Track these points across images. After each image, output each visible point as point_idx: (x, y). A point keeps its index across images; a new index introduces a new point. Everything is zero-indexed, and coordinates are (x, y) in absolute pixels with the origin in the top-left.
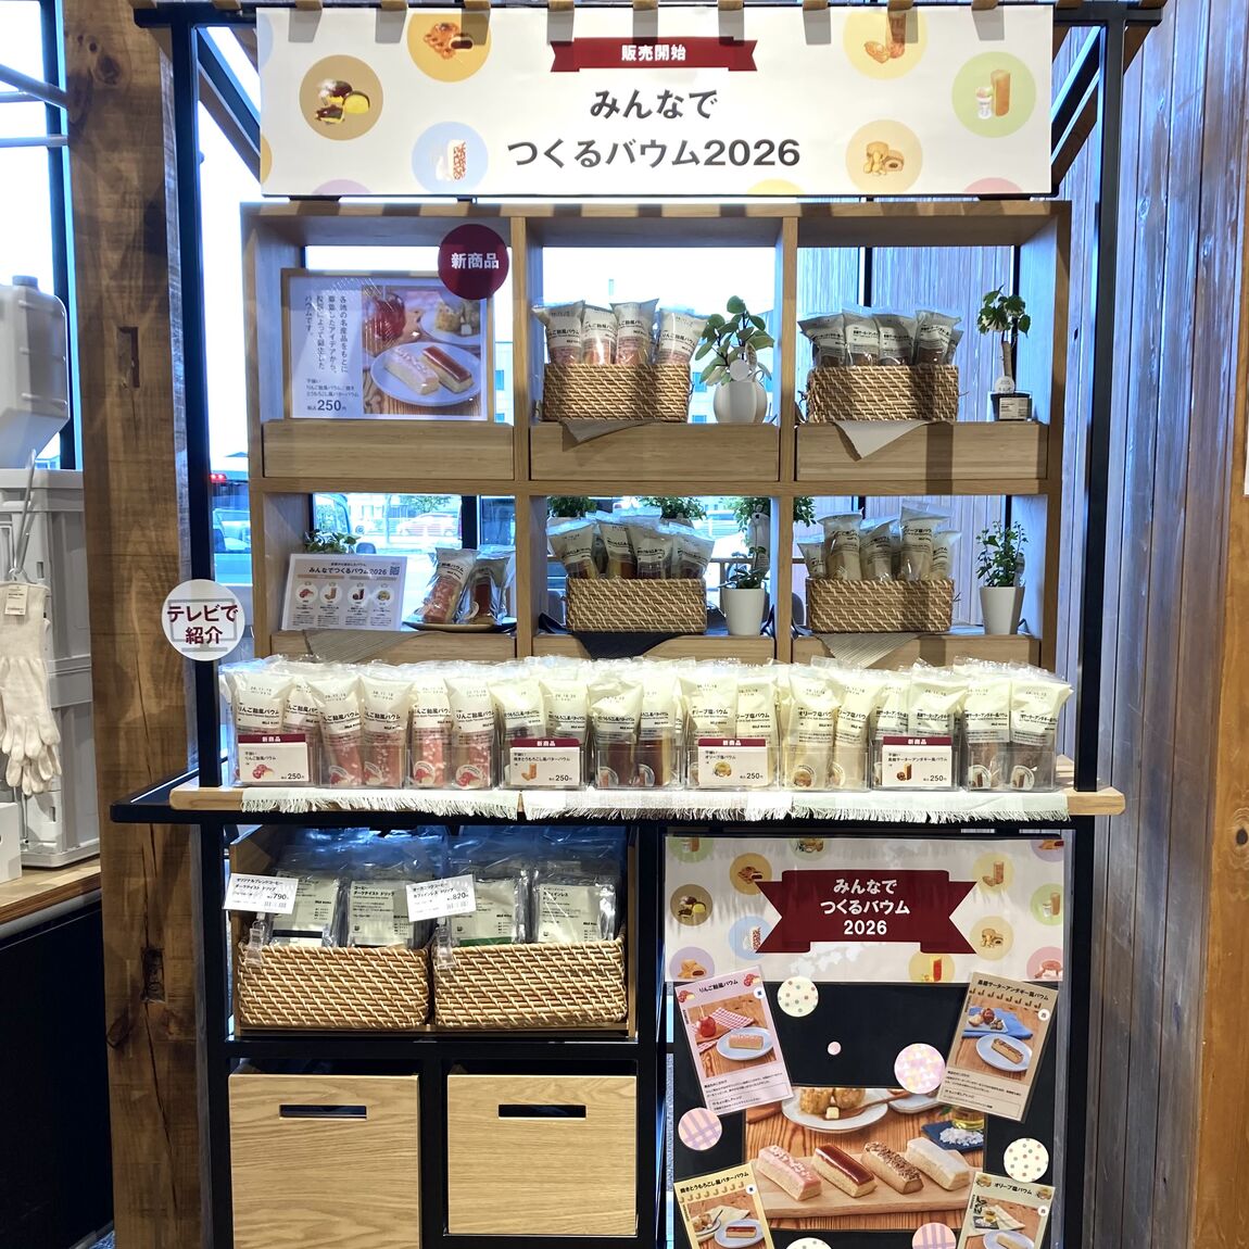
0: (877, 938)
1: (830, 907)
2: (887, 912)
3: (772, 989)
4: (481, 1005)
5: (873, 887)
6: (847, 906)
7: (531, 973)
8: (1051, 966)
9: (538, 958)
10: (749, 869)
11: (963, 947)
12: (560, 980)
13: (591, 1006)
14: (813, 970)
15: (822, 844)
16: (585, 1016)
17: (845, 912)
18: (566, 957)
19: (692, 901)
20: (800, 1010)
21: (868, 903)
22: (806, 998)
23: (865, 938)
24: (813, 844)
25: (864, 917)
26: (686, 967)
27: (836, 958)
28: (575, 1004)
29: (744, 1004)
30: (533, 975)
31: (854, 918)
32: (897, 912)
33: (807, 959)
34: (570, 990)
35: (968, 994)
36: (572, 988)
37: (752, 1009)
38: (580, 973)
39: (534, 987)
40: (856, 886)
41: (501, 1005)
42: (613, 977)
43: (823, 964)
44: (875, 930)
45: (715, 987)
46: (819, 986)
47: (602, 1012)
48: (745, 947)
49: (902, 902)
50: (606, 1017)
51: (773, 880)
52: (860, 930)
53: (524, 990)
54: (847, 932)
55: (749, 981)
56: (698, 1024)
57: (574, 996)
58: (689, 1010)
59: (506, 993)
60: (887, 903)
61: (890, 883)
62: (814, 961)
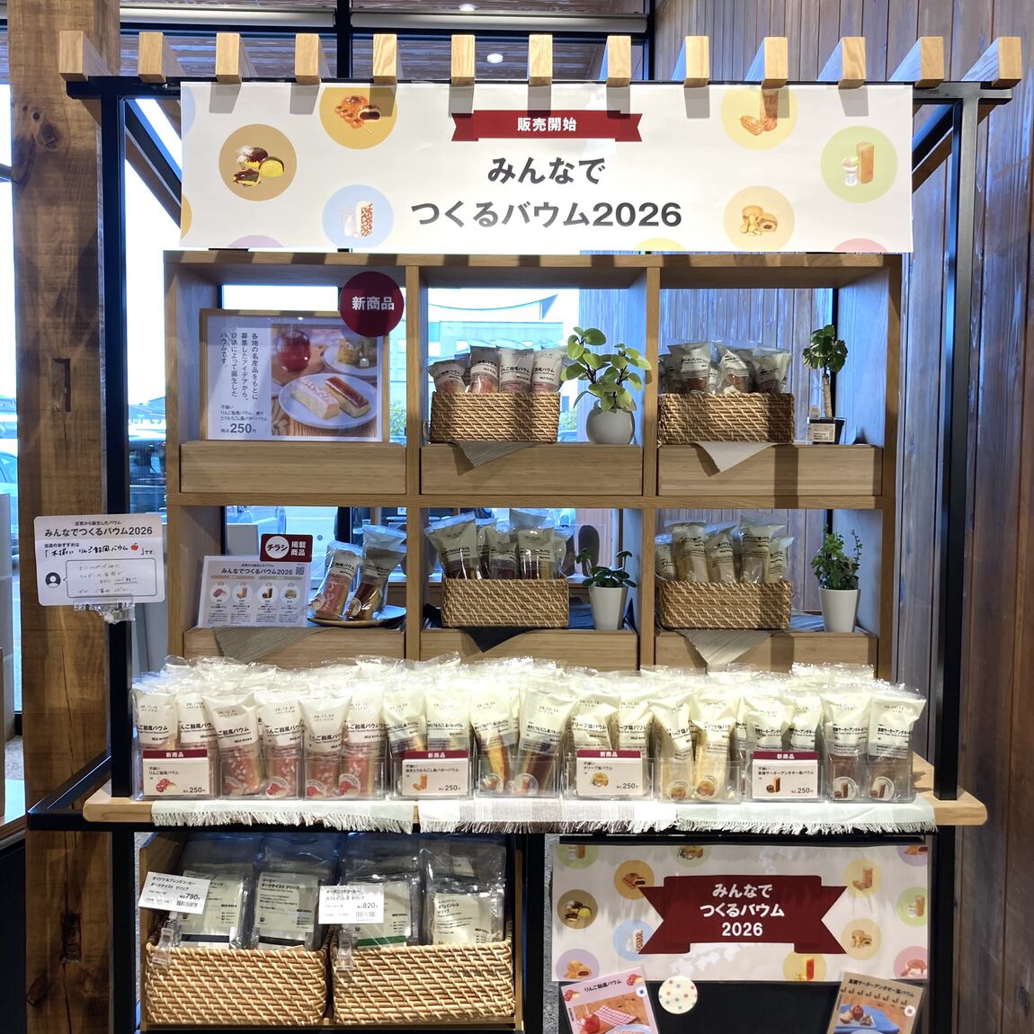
0: (753, 939)
1: (709, 910)
2: (762, 915)
3: (654, 987)
4: (377, 1004)
5: (750, 891)
6: (725, 909)
7: (425, 973)
8: (916, 964)
9: (432, 959)
10: (633, 875)
11: (835, 948)
12: (453, 980)
13: (482, 1005)
14: (691, 969)
15: (702, 851)
16: (477, 1013)
17: (723, 915)
18: (458, 958)
19: (578, 906)
20: (680, 1008)
21: (745, 907)
22: (686, 996)
23: (742, 939)
24: (694, 851)
25: (741, 919)
26: (572, 968)
27: (714, 958)
28: (467, 1002)
29: (627, 1002)
30: (427, 976)
31: (732, 921)
32: (772, 915)
33: (686, 960)
34: (462, 990)
35: (840, 993)
36: (464, 987)
37: (635, 1007)
38: (472, 974)
39: (428, 986)
40: (734, 890)
41: (397, 1004)
42: (503, 977)
43: (702, 964)
44: (752, 931)
45: (600, 986)
46: (699, 985)
47: (493, 1009)
48: (628, 949)
49: (777, 906)
50: (497, 1014)
51: (655, 885)
52: (737, 931)
53: (419, 990)
54: (724, 934)
55: (632, 980)
56: (583, 1021)
57: (466, 995)
58: (575, 1008)
59: (402, 993)
60: (763, 906)
61: (766, 887)
62: (694, 961)
